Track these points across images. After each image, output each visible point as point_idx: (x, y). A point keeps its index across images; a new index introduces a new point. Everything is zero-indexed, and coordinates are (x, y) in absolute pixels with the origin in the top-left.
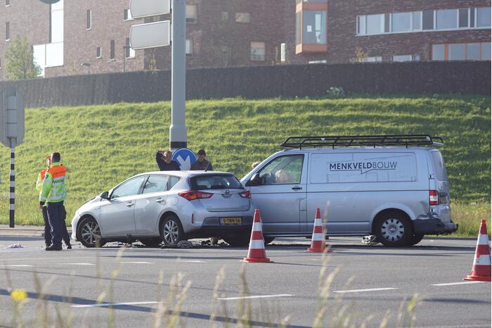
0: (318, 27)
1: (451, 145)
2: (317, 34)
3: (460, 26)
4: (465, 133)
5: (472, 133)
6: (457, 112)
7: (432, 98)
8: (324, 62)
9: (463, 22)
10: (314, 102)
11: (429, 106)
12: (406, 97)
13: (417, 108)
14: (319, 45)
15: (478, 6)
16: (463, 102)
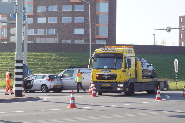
0: (4, 33)
1: (49, 65)
2: (4, 35)
4: (52, 62)
5: (54, 62)
6: (50, 57)
7: (42, 53)
8: (6, 42)
9: (45, 33)
10: (11, 53)
11: (42, 55)
12: (36, 52)
13: (39, 55)
14: (5, 37)
15: (48, 28)
16: (51, 54)
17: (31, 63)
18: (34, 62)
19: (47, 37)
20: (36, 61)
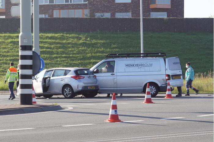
1: (75, 54)
3: (65, 2)
4: (80, 49)
5: (83, 48)
6: (76, 40)
7: (64, 34)
10: (12, 35)
11: (63, 37)
12: (52, 33)
13: (59, 38)
14: (1, 9)
16: (77, 35)
17: (46, 51)
18: (51, 48)
20: (54, 47)
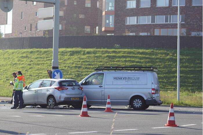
0: (111, 21)
1: (161, 68)
2: (111, 23)
3: (165, 22)
4: (167, 63)
5: (169, 63)
6: (164, 55)
7: (154, 49)
8: (113, 34)
10: (109, 50)
11: (153, 53)
12: (144, 49)
13: (149, 53)
14: (111, 28)
15: (172, 15)
16: (166, 51)
17: (136, 65)
18: (140, 62)
19: (170, 27)
20: (143, 61)
